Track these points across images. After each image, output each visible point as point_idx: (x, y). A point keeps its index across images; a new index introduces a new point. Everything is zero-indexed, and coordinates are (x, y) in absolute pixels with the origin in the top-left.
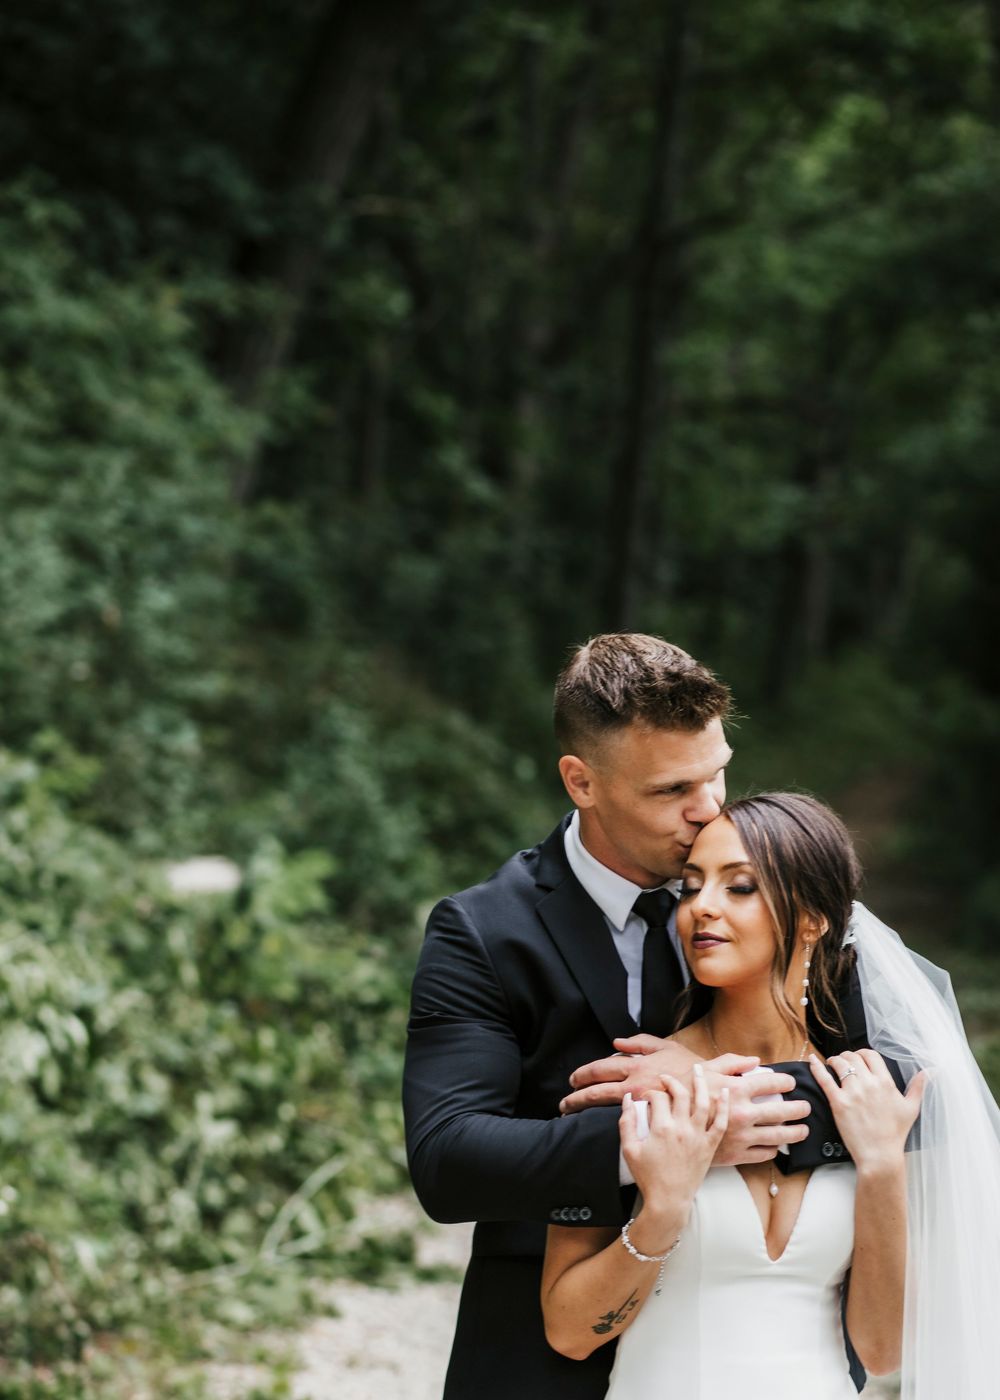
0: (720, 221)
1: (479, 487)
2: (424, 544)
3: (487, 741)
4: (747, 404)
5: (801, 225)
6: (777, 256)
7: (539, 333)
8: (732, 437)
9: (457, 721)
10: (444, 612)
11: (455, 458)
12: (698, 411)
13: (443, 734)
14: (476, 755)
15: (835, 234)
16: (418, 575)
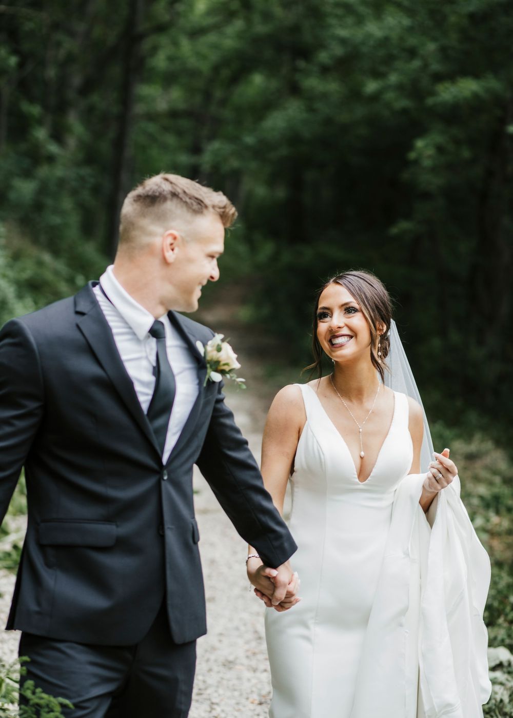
0: (161, 28)
1: (53, 148)
2: (27, 174)
3: (60, 266)
4: (174, 114)
5: (196, 33)
6: (186, 46)
7: (77, 80)
8: (166, 129)
9: (47, 258)
10: (38, 206)
11: (41, 134)
12: (151, 117)
13: (40, 263)
14: (56, 273)
15: (212, 38)
16: (25, 189)
